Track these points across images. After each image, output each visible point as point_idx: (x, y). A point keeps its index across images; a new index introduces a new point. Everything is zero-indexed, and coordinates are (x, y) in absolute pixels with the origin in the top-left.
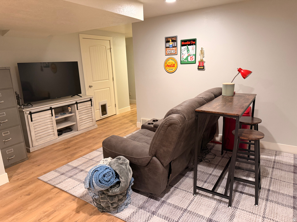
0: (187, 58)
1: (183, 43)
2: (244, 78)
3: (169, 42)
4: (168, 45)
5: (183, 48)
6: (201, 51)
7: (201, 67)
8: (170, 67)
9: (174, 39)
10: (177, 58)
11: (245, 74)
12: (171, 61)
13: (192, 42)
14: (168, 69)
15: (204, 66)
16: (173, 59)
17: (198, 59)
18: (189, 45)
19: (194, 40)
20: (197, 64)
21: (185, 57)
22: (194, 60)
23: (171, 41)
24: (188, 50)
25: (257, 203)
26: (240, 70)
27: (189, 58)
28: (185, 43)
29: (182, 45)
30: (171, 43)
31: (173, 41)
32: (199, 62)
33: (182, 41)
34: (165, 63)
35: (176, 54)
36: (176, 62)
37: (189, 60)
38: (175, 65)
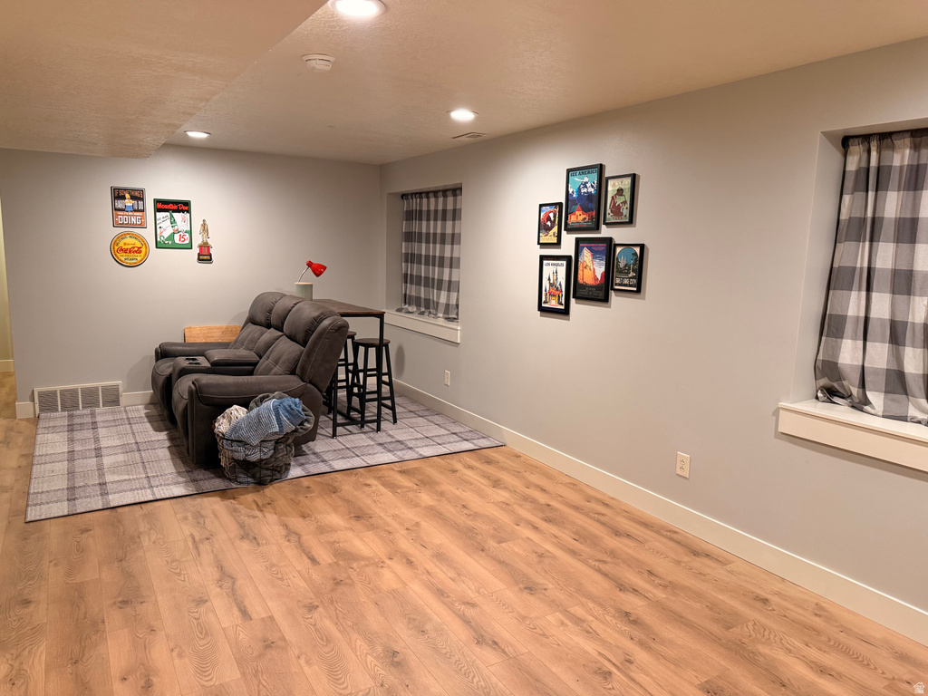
0: (171, 237)
1: (160, 206)
2: (318, 275)
3: (124, 198)
4: (119, 204)
5: (160, 215)
6: (204, 225)
7: (205, 256)
8: (127, 255)
9: (137, 194)
10: (148, 234)
11: (318, 270)
12: (129, 240)
13: (183, 206)
14: (122, 257)
15: (210, 255)
16: (136, 237)
17: (197, 240)
18: (174, 211)
19: (187, 204)
20: (196, 250)
21: (166, 234)
22: (187, 242)
23: (127, 196)
24: (173, 222)
26: (310, 264)
27: (177, 237)
28: (166, 207)
29: (158, 210)
30: (129, 203)
31: (133, 198)
32: (200, 247)
33: (157, 202)
34: (114, 242)
35: (142, 226)
36: (144, 243)
37: (177, 240)
38: (143, 249)
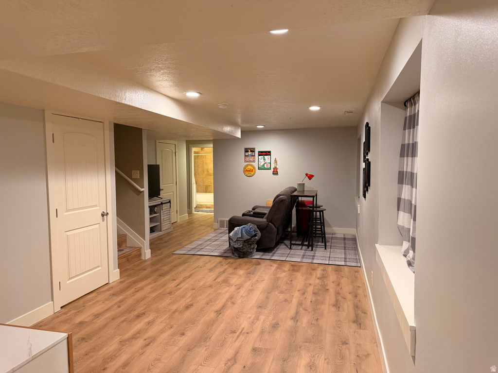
0: (263, 165)
1: (260, 154)
2: (310, 180)
3: (248, 151)
4: (247, 154)
5: (260, 157)
6: (275, 160)
7: (275, 172)
8: (249, 172)
9: (252, 150)
10: (255, 164)
11: (310, 177)
12: (249, 167)
13: (268, 153)
14: (247, 173)
15: (277, 172)
16: (252, 165)
17: (273, 166)
18: (265, 155)
19: (270, 152)
20: (272, 170)
21: (262, 164)
22: (269, 167)
23: (249, 151)
24: (264, 159)
25: (326, 249)
26: (307, 175)
27: (265, 165)
28: (262, 154)
29: (259, 155)
30: (250, 153)
31: (251, 151)
32: (274, 169)
33: (259, 152)
34: (245, 168)
35: (254, 161)
36: (254, 168)
37: (265, 167)
38: (254, 170)
